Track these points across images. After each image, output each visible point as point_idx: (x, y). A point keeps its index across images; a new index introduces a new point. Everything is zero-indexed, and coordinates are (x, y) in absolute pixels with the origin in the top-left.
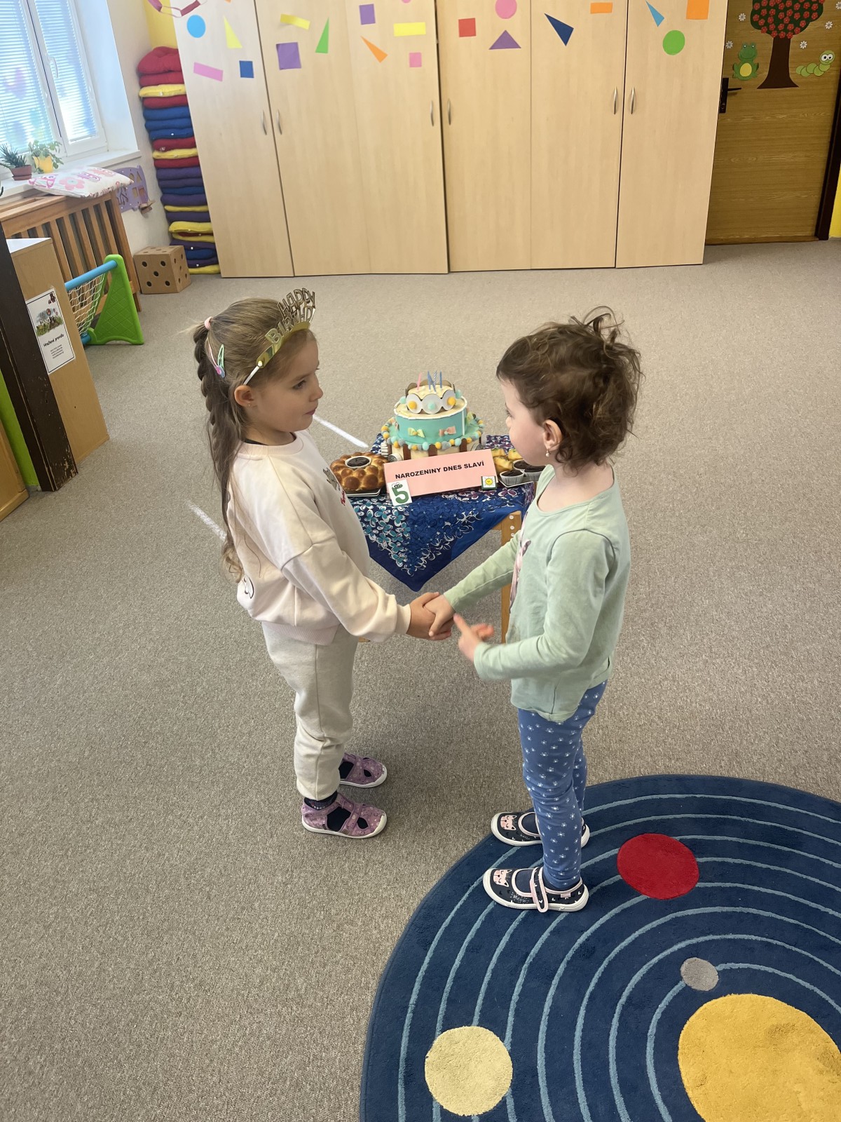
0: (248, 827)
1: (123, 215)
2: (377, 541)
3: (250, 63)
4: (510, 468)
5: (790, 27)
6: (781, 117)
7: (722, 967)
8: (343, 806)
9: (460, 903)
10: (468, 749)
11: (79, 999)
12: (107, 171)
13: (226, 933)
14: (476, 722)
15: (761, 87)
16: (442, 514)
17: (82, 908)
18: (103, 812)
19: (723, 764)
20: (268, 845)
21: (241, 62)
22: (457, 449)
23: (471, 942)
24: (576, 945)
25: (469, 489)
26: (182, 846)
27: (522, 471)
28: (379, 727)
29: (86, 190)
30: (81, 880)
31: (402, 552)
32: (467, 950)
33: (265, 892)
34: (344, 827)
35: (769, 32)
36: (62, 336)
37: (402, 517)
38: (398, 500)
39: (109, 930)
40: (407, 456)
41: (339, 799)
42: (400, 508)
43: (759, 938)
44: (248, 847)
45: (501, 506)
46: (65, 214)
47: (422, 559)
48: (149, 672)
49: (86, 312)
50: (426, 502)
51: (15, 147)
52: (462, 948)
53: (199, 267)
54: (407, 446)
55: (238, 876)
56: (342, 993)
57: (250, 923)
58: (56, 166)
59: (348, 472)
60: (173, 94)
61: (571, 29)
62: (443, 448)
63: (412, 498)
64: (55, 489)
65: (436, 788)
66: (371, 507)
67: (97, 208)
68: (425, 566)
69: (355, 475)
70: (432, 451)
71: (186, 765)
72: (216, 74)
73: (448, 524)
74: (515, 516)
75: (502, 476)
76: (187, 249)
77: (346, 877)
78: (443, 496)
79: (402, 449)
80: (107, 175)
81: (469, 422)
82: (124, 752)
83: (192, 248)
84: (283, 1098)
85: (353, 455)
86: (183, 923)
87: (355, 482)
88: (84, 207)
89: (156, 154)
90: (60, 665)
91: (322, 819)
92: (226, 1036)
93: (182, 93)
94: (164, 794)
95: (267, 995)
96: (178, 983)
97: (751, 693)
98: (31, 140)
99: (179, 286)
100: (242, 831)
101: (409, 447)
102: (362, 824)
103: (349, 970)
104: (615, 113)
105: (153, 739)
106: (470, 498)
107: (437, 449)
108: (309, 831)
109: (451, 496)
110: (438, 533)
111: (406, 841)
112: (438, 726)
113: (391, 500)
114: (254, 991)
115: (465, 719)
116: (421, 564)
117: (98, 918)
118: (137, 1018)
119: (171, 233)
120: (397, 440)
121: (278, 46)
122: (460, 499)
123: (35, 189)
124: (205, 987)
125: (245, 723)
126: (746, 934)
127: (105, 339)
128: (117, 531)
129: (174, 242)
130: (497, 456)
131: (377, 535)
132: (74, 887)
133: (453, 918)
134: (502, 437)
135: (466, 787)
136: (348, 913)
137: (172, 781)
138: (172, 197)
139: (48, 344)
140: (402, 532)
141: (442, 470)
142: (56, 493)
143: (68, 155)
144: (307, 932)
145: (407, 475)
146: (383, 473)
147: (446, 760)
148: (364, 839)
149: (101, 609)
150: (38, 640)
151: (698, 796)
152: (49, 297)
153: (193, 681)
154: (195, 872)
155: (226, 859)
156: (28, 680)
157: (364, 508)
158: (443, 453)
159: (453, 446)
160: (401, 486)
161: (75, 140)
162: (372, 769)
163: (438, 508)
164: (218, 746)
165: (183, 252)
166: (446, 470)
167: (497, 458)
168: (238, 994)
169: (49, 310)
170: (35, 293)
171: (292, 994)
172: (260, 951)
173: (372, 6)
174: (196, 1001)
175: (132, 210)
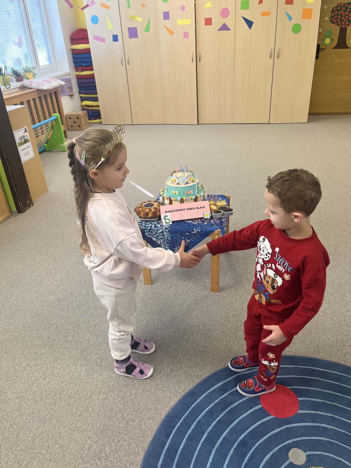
0: (90, 371)
1: (61, 98)
2: (156, 240)
3: (117, 36)
4: (217, 209)
5: (347, 23)
6: (342, 61)
7: (308, 453)
8: (133, 363)
9: (185, 415)
10: (193, 338)
11: (6, 449)
12: (55, 79)
13: (75, 423)
14: (197, 325)
15: (334, 48)
16: (185, 229)
17: (12, 406)
18: (26, 360)
19: (311, 350)
20: (98, 380)
21: (113, 35)
22: (193, 200)
23: (189, 436)
24: (239, 440)
25: (198, 219)
26: (59, 378)
27: (222, 211)
28: (153, 325)
29: (46, 87)
30: (13, 392)
32: (187, 439)
33: (95, 403)
34: (133, 374)
35: (338, 25)
36: (29, 147)
37: (167, 230)
38: (166, 222)
39: (23, 417)
40: (171, 203)
41: (131, 360)
42: (166, 226)
43: (327, 439)
44: (89, 380)
45: (211, 226)
46: (36, 97)
48: (53, 295)
49: (43, 138)
50: (178, 224)
51: (17, 68)
52: (185, 438)
53: (94, 120)
55: (83, 394)
56: (126, 456)
57: (86, 418)
58: (34, 76)
60: (85, 48)
61: (252, 23)
62: (187, 200)
63: (172, 222)
64: (23, 212)
65: (177, 356)
66: (154, 225)
67: (50, 95)
69: (147, 211)
70: (182, 201)
71: (65, 339)
72: (103, 40)
73: (187, 234)
74: (218, 231)
75: (213, 213)
76: (88, 112)
77: (133, 398)
78: (186, 221)
79: (168, 200)
80: (55, 81)
81: (199, 188)
82: (39, 332)
83: (91, 112)
85: (147, 202)
86: (56, 416)
87: (147, 214)
88: (45, 94)
89: (77, 73)
90: (16, 290)
91: (123, 369)
93: (88, 48)
94: (54, 353)
95: (91, 454)
96: (51, 445)
97: (325, 316)
98: (24, 66)
99: (84, 127)
100: (87, 373)
101: (172, 199)
102: (142, 372)
103: (130, 444)
104: (271, 58)
105: (52, 326)
106: (198, 223)
107: (184, 200)
108: (117, 374)
109: (189, 221)
110: (183, 238)
111: (162, 381)
112: (180, 326)
113: (163, 223)
114: (86, 452)
115: (192, 323)
117: (19, 411)
118: (31, 461)
119: (82, 106)
120: (167, 196)
121: (128, 28)
122: (193, 223)
123: (24, 86)
124: (63, 448)
125: (94, 321)
126: (321, 437)
127: (50, 149)
128: (47, 231)
129: (83, 109)
130: (211, 204)
131: (156, 238)
132: (9, 395)
133: (181, 423)
134: (214, 195)
135: (191, 356)
136: (132, 416)
137: (58, 346)
138: (82, 91)
139: (23, 150)
140: (167, 237)
142: (23, 214)
143: (40, 72)
144: (112, 424)
145: (170, 211)
146: (159, 210)
147: (182, 342)
148: (142, 379)
149: (36, 266)
150: (7, 278)
151: (299, 367)
152: (24, 131)
153: (72, 300)
154: (64, 391)
155: (78, 386)
157: (150, 225)
158: (187, 202)
159: (191, 199)
160: (167, 216)
161: (43, 66)
162: (148, 346)
163: (183, 227)
164: (81, 331)
165: (87, 114)
166: (187, 209)
167: (211, 205)
168: (78, 453)
169: (24, 136)
170: (18, 128)
171: (103, 455)
172: (90, 433)
173: (169, 12)
174: (59, 455)
175: (66, 96)
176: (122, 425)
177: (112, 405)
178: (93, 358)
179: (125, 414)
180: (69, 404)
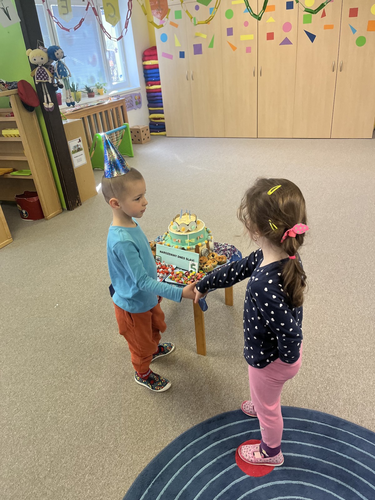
1: (128, 112)
3: (183, 52)
21: (181, 52)
33: (75, 345)
36: (82, 154)
46: (103, 111)
51: (90, 85)
53: (160, 132)
60: (154, 64)
61: (315, 36)
64: (71, 210)
67: (117, 109)
71: (70, 303)
72: (170, 57)
76: (155, 125)
83: (157, 125)
84: (50, 403)
89: (147, 87)
92: (42, 383)
93: (157, 63)
95: (61, 374)
99: (143, 142)
103: (89, 372)
104: (333, 71)
119: (150, 119)
121: (194, 45)
132: (20, 333)
138: (151, 104)
139: (75, 157)
142: (71, 211)
149: (67, 251)
152: (78, 140)
153: (85, 278)
154: (57, 335)
156: (35, 270)
169: (78, 145)
170: (73, 138)
171: (67, 375)
172: (65, 361)
173: (232, 28)
174: (39, 371)
175: (134, 110)
176: (89, 360)
177: (86, 348)
178: (85, 317)
179: (93, 354)
180: (57, 344)
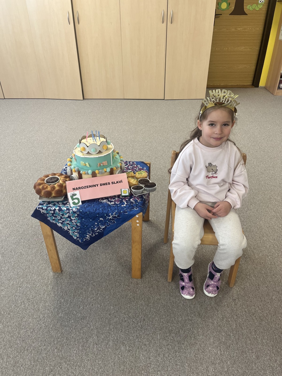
2: (62, 226)
4: (137, 184)
6: (239, 29)
15: (230, 14)
22: (108, 174)
27: (143, 186)
31: (76, 232)
37: (75, 215)
38: (74, 203)
40: (80, 177)
42: (74, 209)
45: (131, 209)
47: (87, 236)
54: (80, 171)
59: (45, 187)
62: (100, 173)
63: (82, 202)
66: (58, 208)
68: (89, 239)
69: (49, 188)
70: (94, 175)
73: (101, 219)
74: (139, 216)
75: (132, 190)
78: (100, 201)
81: (115, 157)
85: (50, 175)
87: (50, 193)
106: (115, 203)
109: (104, 201)
110: (96, 223)
113: (70, 204)
116: (87, 238)
122: (109, 203)
131: (61, 223)
140: (76, 223)
141: (99, 185)
145: (79, 188)
146: (65, 187)
157: (53, 209)
158: (100, 175)
159: (106, 172)
160: (76, 195)
163: (97, 209)
166: (101, 185)
167: (129, 178)
